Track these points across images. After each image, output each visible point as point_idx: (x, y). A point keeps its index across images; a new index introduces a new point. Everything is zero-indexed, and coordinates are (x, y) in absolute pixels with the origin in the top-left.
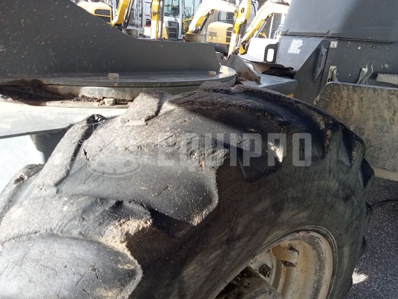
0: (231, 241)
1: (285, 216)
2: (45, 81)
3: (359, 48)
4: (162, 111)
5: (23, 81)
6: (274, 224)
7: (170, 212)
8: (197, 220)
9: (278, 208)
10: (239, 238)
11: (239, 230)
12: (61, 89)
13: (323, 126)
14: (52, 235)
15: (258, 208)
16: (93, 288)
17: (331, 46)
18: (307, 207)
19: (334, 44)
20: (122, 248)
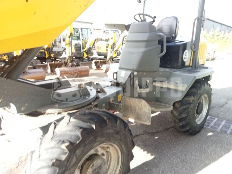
0: (85, 145)
1: (98, 139)
2: (38, 110)
3: (145, 74)
4: (70, 122)
5: (32, 112)
6: (95, 142)
7: (72, 141)
8: (78, 142)
9: (96, 138)
10: (87, 145)
11: (87, 143)
12: (43, 112)
13: (106, 119)
14: (52, 148)
15: (91, 139)
16: (61, 155)
17: (135, 74)
18: (104, 137)
19: (135, 73)
20: (65, 148)
